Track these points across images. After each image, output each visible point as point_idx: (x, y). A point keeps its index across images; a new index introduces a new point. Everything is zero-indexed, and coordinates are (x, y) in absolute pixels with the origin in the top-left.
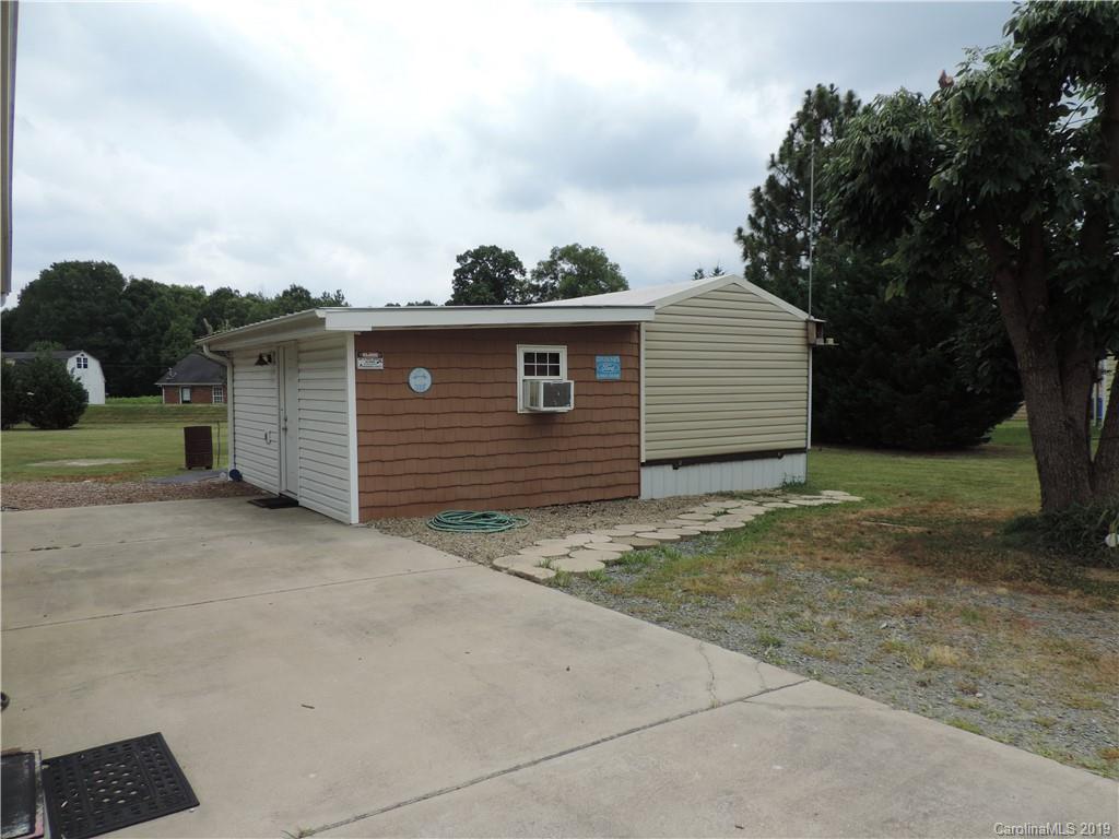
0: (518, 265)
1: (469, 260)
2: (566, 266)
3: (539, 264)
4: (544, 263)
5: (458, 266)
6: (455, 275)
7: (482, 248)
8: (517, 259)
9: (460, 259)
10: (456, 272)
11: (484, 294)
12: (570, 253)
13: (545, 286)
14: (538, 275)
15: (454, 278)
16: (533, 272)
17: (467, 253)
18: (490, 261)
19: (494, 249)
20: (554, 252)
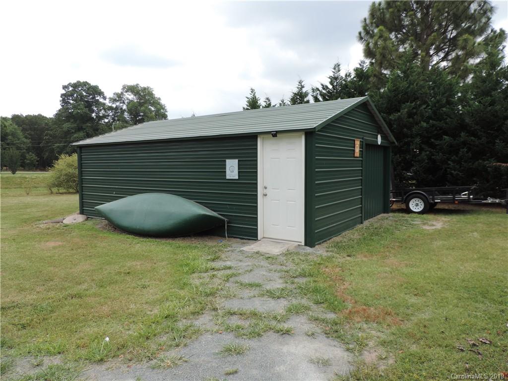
0: (100, 93)
1: (71, 89)
2: (130, 96)
3: (114, 94)
4: (117, 94)
5: (64, 92)
6: (61, 97)
7: (78, 82)
8: (100, 90)
9: (64, 87)
10: (62, 95)
11: (82, 109)
12: (132, 89)
13: (117, 108)
14: (113, 100)
15: (61, 99)
16: (111, 99)
17: (69, 84)
18: (84, 90)
19: (85, 84)
20: (124, 87)
